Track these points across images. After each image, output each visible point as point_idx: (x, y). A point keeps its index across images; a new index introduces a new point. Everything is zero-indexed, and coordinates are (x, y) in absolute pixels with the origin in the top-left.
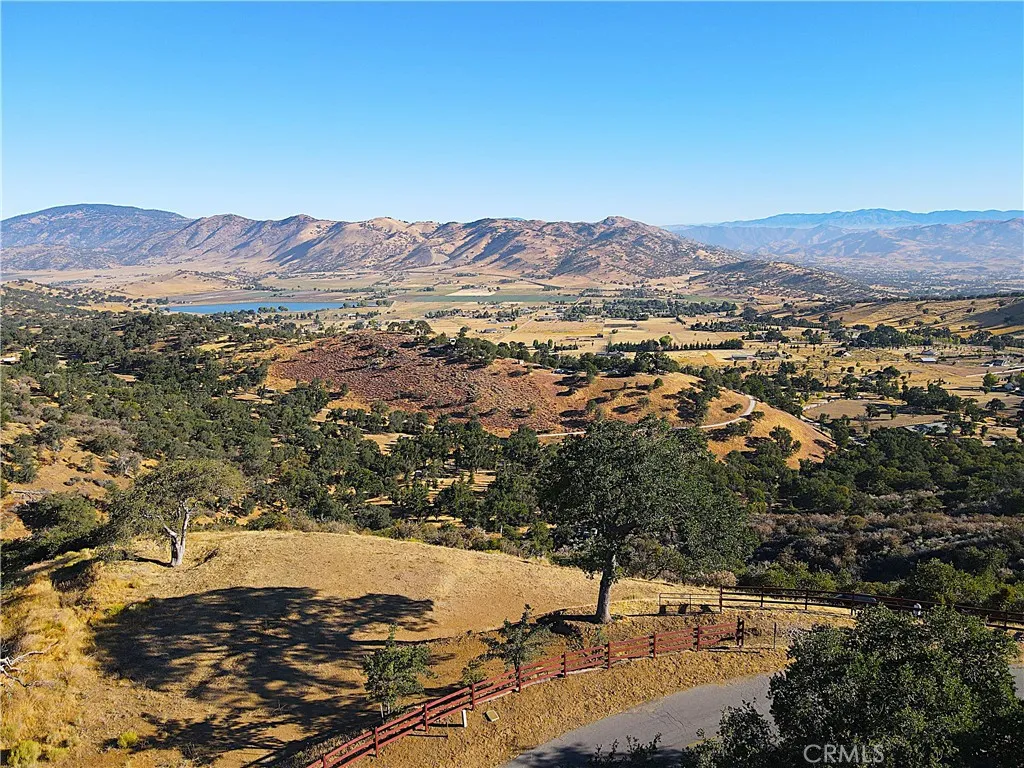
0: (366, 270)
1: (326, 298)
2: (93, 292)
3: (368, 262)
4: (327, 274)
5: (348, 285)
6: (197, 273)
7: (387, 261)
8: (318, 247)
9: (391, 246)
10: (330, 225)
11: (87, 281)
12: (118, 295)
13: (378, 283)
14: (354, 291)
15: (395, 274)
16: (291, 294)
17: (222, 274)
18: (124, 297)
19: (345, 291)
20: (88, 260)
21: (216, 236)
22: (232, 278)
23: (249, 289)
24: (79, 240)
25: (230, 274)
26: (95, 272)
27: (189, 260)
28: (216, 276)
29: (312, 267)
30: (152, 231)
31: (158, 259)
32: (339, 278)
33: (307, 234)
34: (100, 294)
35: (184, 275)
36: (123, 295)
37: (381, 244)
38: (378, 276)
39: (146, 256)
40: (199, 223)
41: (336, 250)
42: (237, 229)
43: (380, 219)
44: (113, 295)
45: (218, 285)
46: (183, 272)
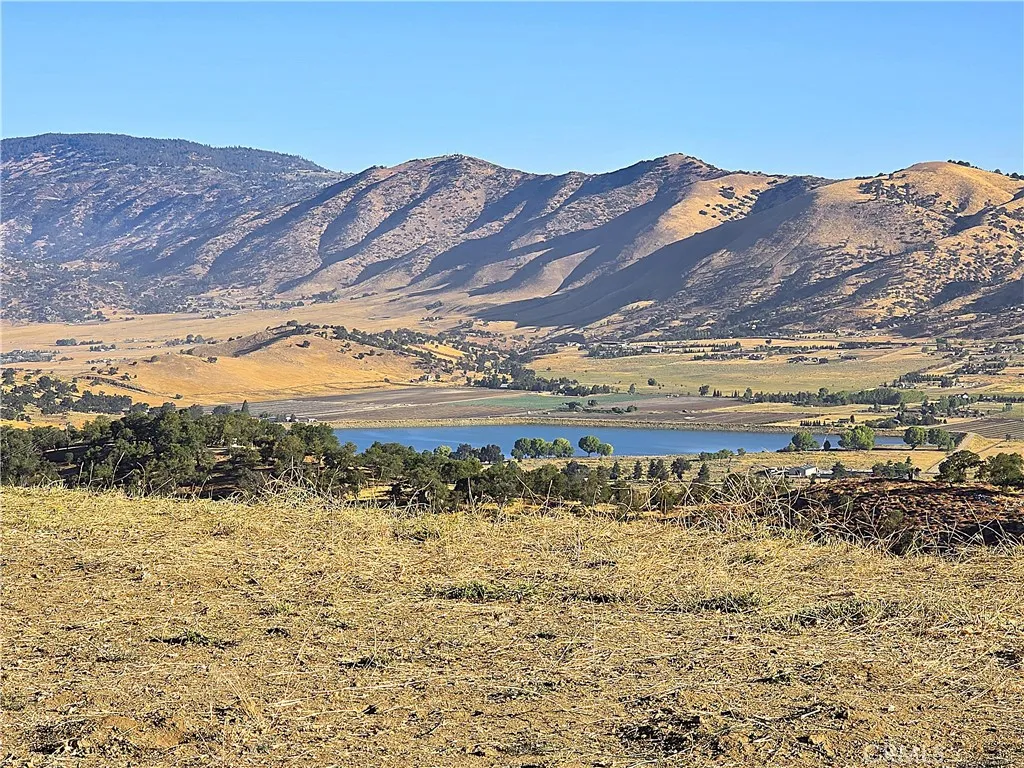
0: (875, 336)
1: (738, 420)
2: (44, 382)
3: (881, 306)
4: (748, 344)
5: (812, 380)
6: (339, 332)
7: (948, 307)
8: (720, 259)
9: (964, 258)
10: (763, 187)
11: (34, 356)
12: (110, 391)
13: (913, 378)
14: (832, 400)
15: (974, 348)
16: (623, 405)
17: (413, 338)
18: (126, 400)
19: (801, 399)
20: (49, 294)
21: (411, 224)
22: (445, 351)
23: (491, 384)
24: (30, 240)
25: (440, 339)
26: (57, 329)
27: (323, 297)
28: (395, 343)
29: (699, 320)
30: (228, 207)
31: (238, 295)
32: (782, 359)
33: (689, 218)
34: (62, 388)
35: (300, 339)
36: (122, 392)
37: (930, 248)
38: (913, 355)
39: (203, 285)
40: (363, 184)
41: (779, 269)
42: (473, 201)
43: (932, 168)
44: (95, 391)
45: (399, 372)
46: (299, 330)
